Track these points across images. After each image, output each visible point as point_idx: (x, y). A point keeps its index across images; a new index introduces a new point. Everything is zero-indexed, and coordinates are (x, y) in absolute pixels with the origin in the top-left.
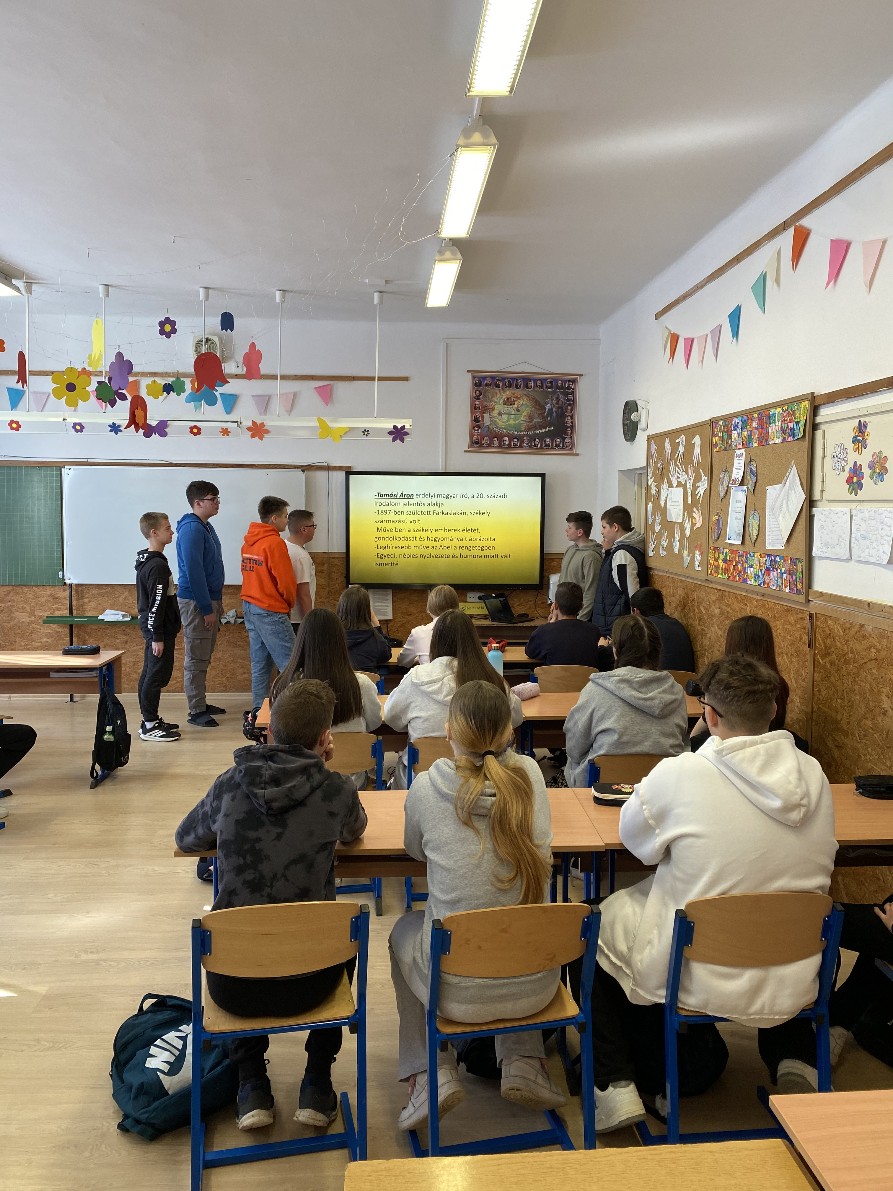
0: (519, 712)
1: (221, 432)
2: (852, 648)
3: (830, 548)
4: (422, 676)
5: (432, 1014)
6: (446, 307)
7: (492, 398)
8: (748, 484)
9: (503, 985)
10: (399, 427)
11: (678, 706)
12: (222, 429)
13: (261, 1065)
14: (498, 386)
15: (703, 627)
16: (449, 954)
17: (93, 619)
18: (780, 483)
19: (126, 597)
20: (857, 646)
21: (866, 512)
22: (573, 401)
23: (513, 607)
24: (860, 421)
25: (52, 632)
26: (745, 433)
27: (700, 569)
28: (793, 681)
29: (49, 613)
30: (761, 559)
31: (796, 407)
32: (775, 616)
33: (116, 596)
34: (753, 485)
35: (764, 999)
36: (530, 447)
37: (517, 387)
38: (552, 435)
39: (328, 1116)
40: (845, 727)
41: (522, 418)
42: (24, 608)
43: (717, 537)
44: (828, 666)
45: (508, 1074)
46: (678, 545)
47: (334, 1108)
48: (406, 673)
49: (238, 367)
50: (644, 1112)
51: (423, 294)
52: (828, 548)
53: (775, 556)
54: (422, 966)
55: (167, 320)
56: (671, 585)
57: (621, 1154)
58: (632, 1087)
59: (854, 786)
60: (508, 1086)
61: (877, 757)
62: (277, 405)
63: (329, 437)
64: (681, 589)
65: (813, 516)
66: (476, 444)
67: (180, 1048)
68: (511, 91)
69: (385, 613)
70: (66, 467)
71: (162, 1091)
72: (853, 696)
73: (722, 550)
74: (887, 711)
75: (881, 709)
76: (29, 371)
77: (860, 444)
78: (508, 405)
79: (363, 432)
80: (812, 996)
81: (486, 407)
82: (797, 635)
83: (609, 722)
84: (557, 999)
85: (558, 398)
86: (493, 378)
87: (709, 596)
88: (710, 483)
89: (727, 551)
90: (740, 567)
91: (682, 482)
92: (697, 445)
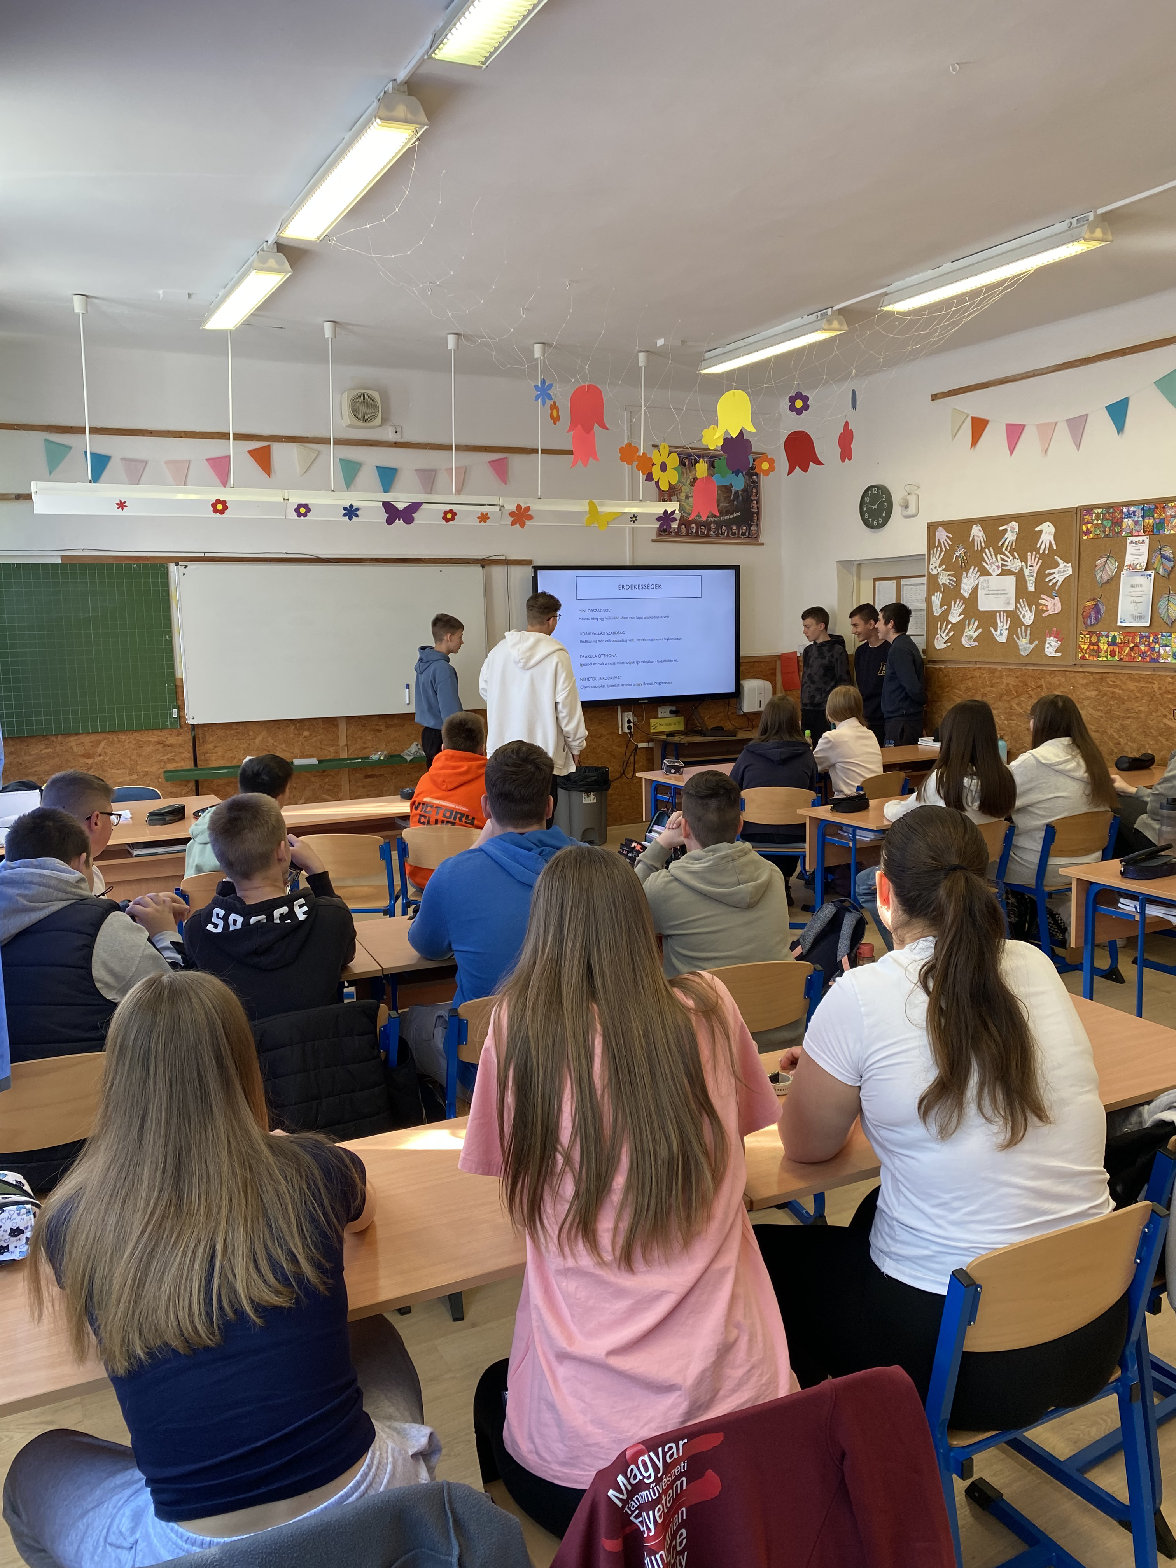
1: (478, 518)
8: (1159, 569)
10: (669, 512)
12: (482, 514)
14: (684, 464)
22: (757, 483)
26: (1150, 521)
27: (1059, 654)
29: (157, 767)
34: (1168, 570)
36: (717, 536)
38: (738, 522)
42: (120, 763)
46: (1005, 634)
49: (396, 432)
55: (799, 396)
64: (1010, 678)
66: (663, 533)
73: (1105, 633)
79: (631, 517)
86: (679, 455)
87: (1073, 681)
88: (1078, 569)
89: (1116, 634)
90: (1143, 647)
91: (1013, 570)
92: (1047, 532)
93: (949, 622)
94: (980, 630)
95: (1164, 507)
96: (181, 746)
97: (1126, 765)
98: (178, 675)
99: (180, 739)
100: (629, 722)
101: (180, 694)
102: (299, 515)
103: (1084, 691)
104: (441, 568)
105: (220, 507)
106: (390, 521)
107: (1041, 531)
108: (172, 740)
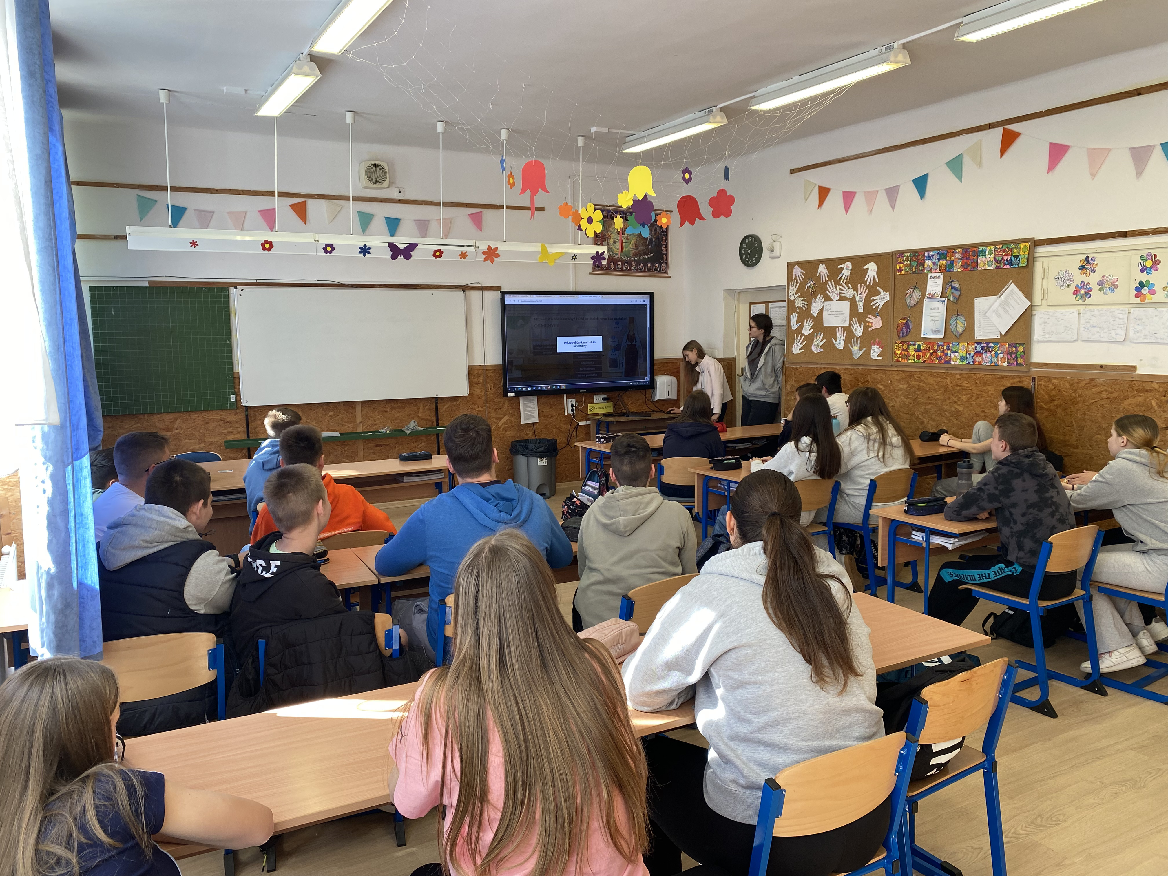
2: (1081, 394)
3: (1055, 335)
7: (608, 228)
8: (949, 296)
18: (994, 295)
20: (1087, 393)
21: (1095, 311)
22: (666, 232)
24: (1087, 257)
26: (943, 262)
27: (882, 358)
30: (970, 346)
31: (1014, 246)
34: (957, 297)
36: (637, 270)
38: (653, 261)
41: (631, 246)
42: (192, 435)
43: (905, 334)
46: (842, 343)
49: (400, 192)
52: (1051, 335)
53: (988, 344)
65: (1034, 315)
69: (533, 417)
73: (913, 343)
77: (1088, 270)
79: (573, 257)
81: (605, 235)
85: (655, 230)
87: (890, 377)
88: (893, 297)
89: (921, 343)
90: (939, 353)
91: (848, 296)
92: (872, 269)
93: (802, 335)
94: (825, 340)
95: (953, 252)
96: (237, 422)
97: (927, 438)
98: (236, 370)
99: (237, 418)
100: (572, 406)
101: (237, 384)
102: (326, 252)
103: (897, 384)
104: (433, 292)
105: (267, 246)
106: (394, 257)
107: (868, 269)
108: (231, 418)
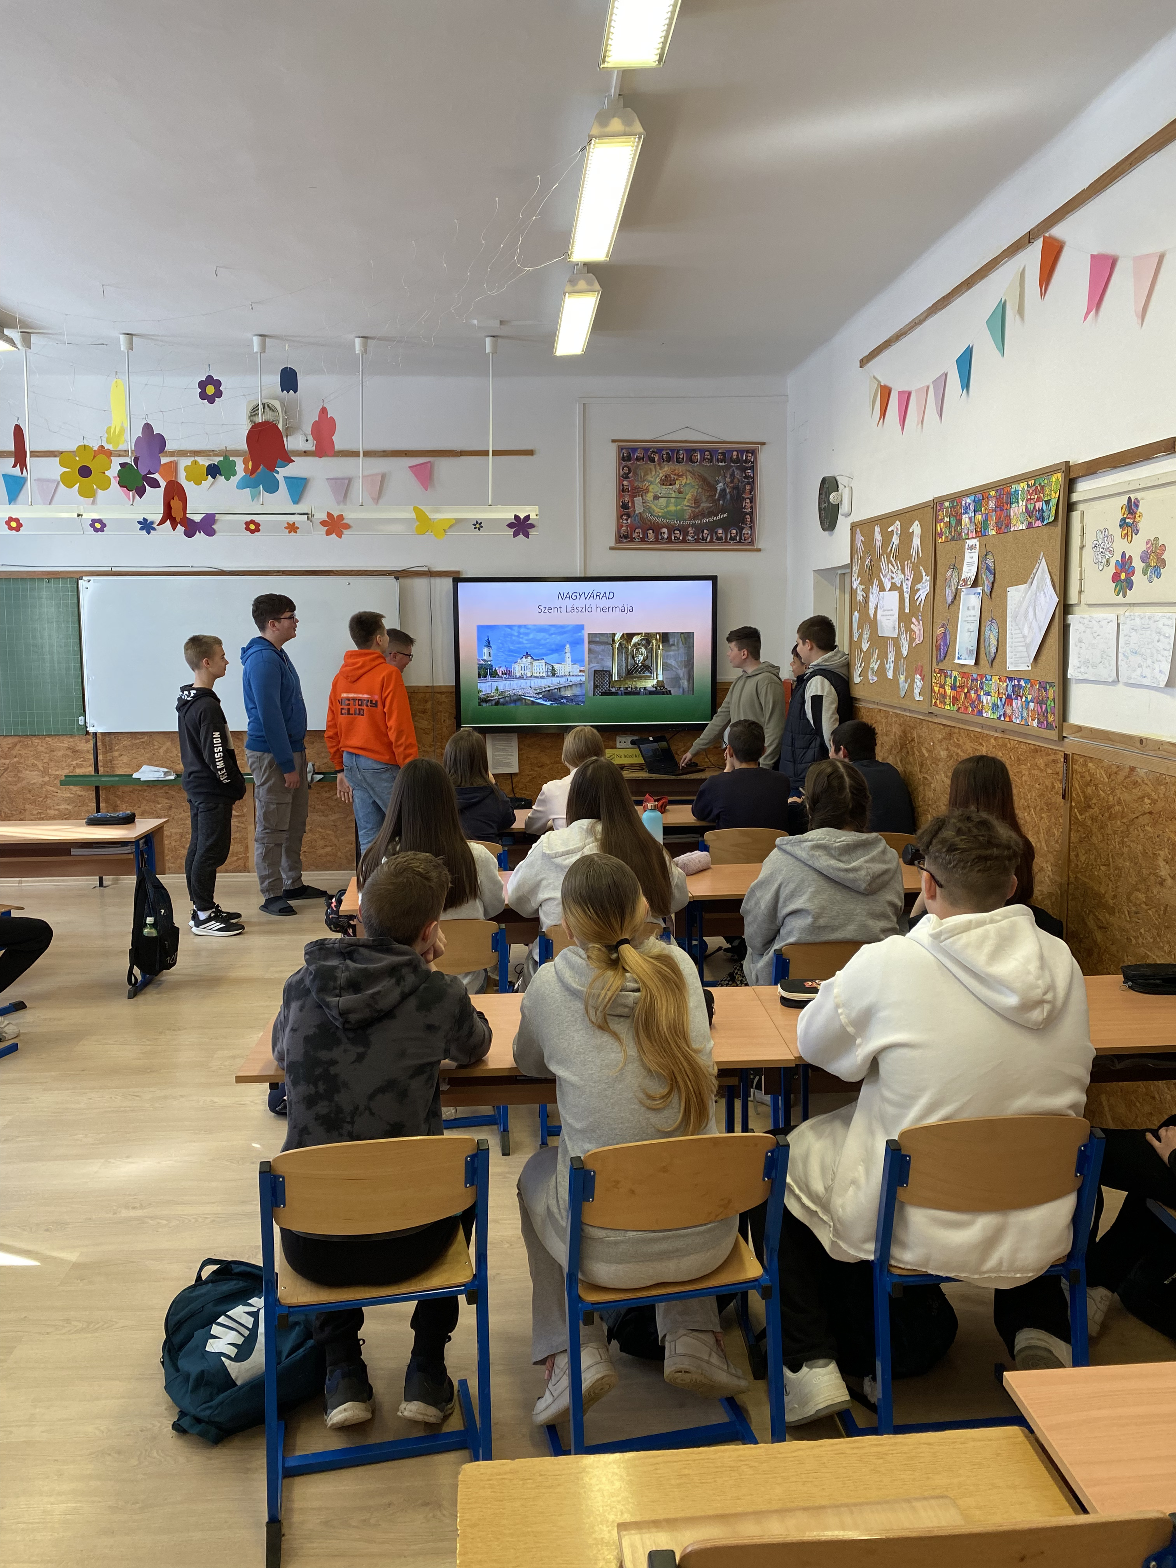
0: (683, 889)
1: (285, 528)
2: (1120, 798)
3: (1090, 667)
4: (556, 845)
5: (572, 1278)
6: (582, 354)
7: (644, 476)
8: (983, 584)
9: (664, 1238)
10: (522, 517)
11: (891, 879)
12: (288, 523)
13: (355, 1346)
14: (653, 460)
15: (926, 776)
16: (593, 1201)
17: (126, 778)
18: (1025, 583)
19: (168, 749)
20: (1126, 796)
21: (1137, 619)
22: (752, 478)
23: (677, 754)
24: (1130, 498)
25: (72, 796)
26: (979, 517)
27: (921, 698)
28: (1043, 844)
29: (67, 771)
30: (1001, 683)
31: (1046, 481)
32: (1019, 759)
33: (155, 747)
34: (990, 586)
35: (1002, 1252)
36: (697, 541)
37: (678, 462)
38: (725, 525)
39: (442, 1410)
40: (1111, 902)
41: (686, 503)
42: (34, 765)
43: (942, 655)
44: (1089, 822)
45: (673, 1353)
46: (892, 668)
47: (451, 1399)
48: (536, 842)
49: (307, 441)
50: (848, 1398)
51: (550, 338)
52: (1088, 667)
53: (1019, 680)
54: (558, 1217)
55: (210, 380)
56: (883, 720)
57: (812, 1448)
58: (833, 1367)
59: (1120, 977)
60: (673, 1368)
61: (1151, 940)
62: (359, 490)
63: (429, 533)
64: (897, 725)
65: (1069, 625)
66: (624, 538)
67: (251, 1327)
68: (660, 61)
69: (509, 765)
70: (84, 578)
71: (229, 1382)
72: (1121, 861)
73: (949, 672)
74: (1164, 880)
75: (1157, 877)
76: (31, 452)
77: (1130, 528)
78: (666, 485)
79: (474, 525)
80: (1064, 1247)
81: (637, 488)
82: (1048, 783)
83: (801, 901)
84: (734, 1257)
85: (732, 475)
86: (646, 450)
87: (932, 734)
88: (934, 583)
89: (956, 674)
91: (897, 584)
92: (917, 533)
93: (862, 649)
94: (879, 662)
95: (987, 498)
96: (88, 752)
99: (88, 746)
102: (98, 530)
103: (938, 748)
104: (350, 581)
106: (189, 535)
107: (913, 532)
